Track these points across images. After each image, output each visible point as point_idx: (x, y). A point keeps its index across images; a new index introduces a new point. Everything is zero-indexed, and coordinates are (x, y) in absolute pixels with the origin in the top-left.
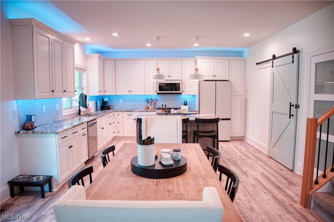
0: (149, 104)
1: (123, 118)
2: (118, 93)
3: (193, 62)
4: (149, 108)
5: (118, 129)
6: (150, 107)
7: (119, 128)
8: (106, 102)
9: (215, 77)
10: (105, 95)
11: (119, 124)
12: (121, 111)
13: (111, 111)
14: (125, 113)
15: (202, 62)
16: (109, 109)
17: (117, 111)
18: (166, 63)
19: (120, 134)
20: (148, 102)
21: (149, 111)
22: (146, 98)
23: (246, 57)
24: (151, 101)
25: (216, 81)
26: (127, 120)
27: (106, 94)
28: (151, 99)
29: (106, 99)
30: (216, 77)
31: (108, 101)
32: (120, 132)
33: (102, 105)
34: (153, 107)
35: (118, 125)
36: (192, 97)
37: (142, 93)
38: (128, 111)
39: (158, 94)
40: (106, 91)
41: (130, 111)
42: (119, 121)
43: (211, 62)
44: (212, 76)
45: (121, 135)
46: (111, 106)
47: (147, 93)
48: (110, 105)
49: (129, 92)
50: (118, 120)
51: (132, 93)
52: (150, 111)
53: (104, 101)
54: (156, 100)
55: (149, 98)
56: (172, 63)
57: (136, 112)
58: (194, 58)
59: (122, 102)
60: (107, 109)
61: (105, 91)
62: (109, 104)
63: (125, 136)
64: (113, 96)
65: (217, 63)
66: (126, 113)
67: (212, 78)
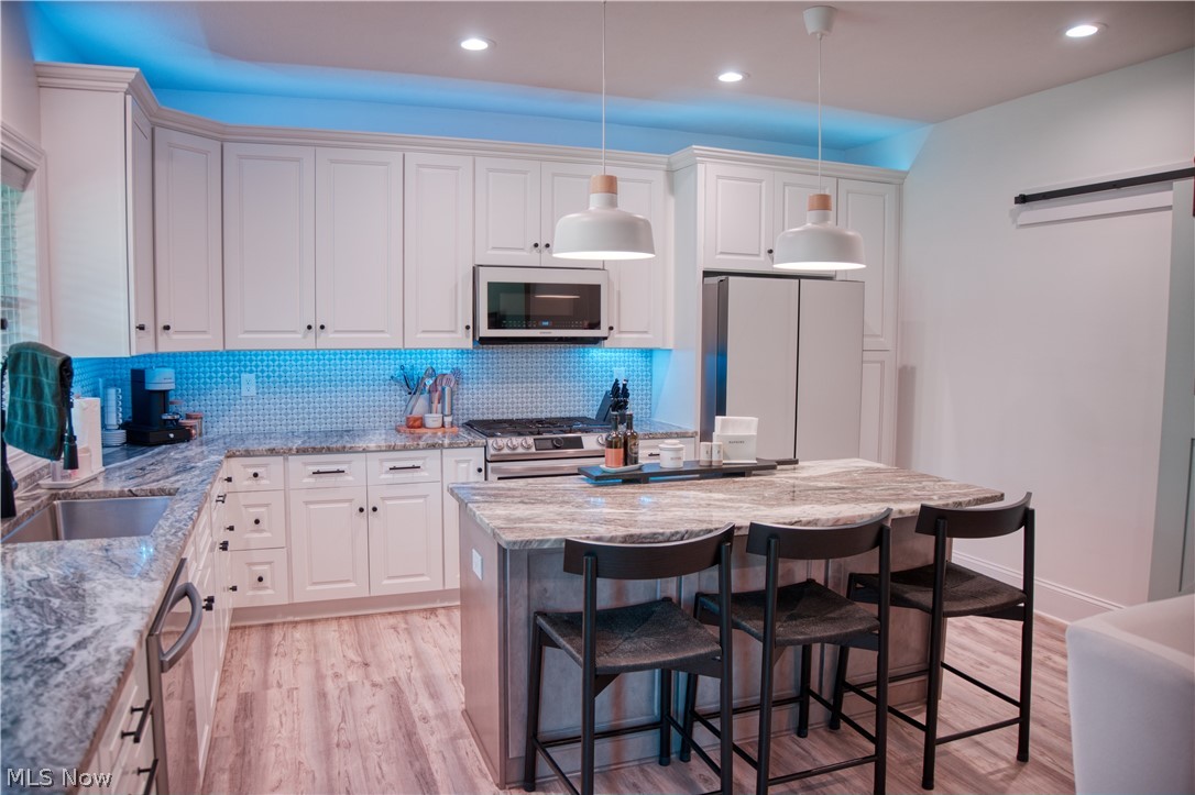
0: (420, 405)
1: (286, 491)
2: (240, 341)
3: (659, 177)
4: (423, 425)
5: (250, 564)
6: (433, 420)
7: (257, 556)
8: (165, 393)
10: (163, 349)
11: (262, 531)
12: (272, 452)
14: (296, 462)
15: (719, 177)
16: (184, 435)
17: (248, 454)
18: (526, 173)
19: (269, 592)
20: (411, 386)
21: (442, 446)
23: (905, 166)
24: (429, 382)
26: (307, 503)
27: (168, 344)
28: (432, 373)
29: (161, 380)
32: (267, 581)
33: (130, 413)
34: (448, 420)
35: (255, 537)
36: (639, 361)
37: (390, 340)
38: (316, 451)
39: (484, 341)
40: (167, 328)
41: (330, 450)
42: (255, 512)
43: (761, 181)
44: (764, 251)
45: (270, 596)
46: (188, 417)
47: (417, 340)
48: (184, 410)
49: (311, 334)
50: (251, 510)
51: (328, 340)
52: (451, 446)
53: (150, 387)
55: (421, 367)
56: (554, 175)
57: (364, 451)
58: (664, 158)
59: (253, 391)
60: (172, 442)
61: (160, 325)
62: (181, 408)
63: (297, 600)
64: (209, 354)
66: (306, 464)
67: (763, 265)
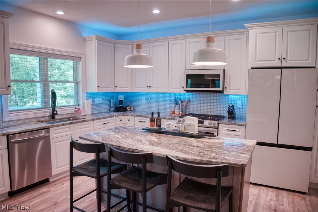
1: (135, 124)
4: (175, 113)
8: (121, 100)
9: (283, 61)
10: (116, 91)
12: (132, 115)
13: (128, 113)
18: (200, 42)
20: (176, 103)
22: (175, 98)
24: (180, 102)
25: (281, 68)
28: (180, 99)
29: (121, 97)
30: (286, 62)
31: (123, 99)
34: (181, 112)
38: (140, 116)
39: (188, 91)
41: (142, 116)
43: (276, 32)
44: (277, 58)
46: (129, 106)
47: (172, 90)
48: (127, 105)
49: (149, 88)
54: (189, 101)
59: (144, 102)
60: (121, 111)
61: (115, 86)
65: (289, 33)
67: (277, 64)
